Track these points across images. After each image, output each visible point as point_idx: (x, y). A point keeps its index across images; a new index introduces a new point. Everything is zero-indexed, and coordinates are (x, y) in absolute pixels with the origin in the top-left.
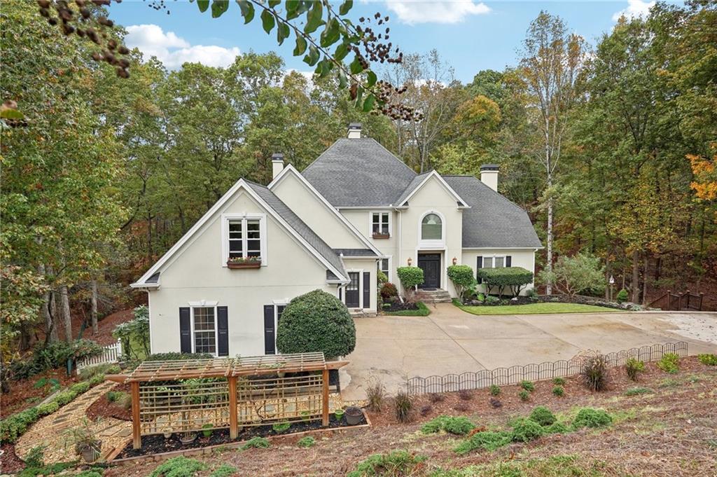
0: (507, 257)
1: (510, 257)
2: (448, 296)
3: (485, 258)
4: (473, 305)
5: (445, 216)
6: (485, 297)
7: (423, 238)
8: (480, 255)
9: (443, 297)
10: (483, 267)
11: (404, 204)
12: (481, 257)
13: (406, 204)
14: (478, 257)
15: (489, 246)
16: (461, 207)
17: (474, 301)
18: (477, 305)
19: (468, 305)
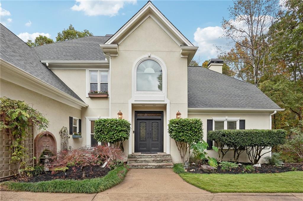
0: (240, 121)
1: (244, 121)
2: (170, 160)
3: (216, 122)
4: (203, 172)
5: (166, 63)
6: (219, 163)
7: (137, 89)
8: (210, 119)
9: (162, 161)
10: (214, 129)
12: (212, 120)
14: (208, 120)
15: (220, 108)
16: (185, 47)
17: (204, 167)
18: (209, 172)
19: (195, 172)
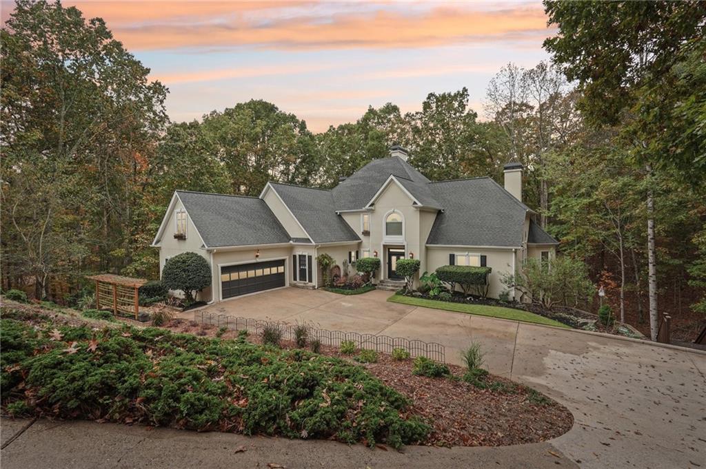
0: (482, 256)
1: (486, 256)
7: (387, 234)
8: (451, 253)
10: (456, 263)
11: (370, 206)
12: (454, 254)
13: (372, 205)
14: (450, 255)
15: (459, 244)
16: (416, 206)
